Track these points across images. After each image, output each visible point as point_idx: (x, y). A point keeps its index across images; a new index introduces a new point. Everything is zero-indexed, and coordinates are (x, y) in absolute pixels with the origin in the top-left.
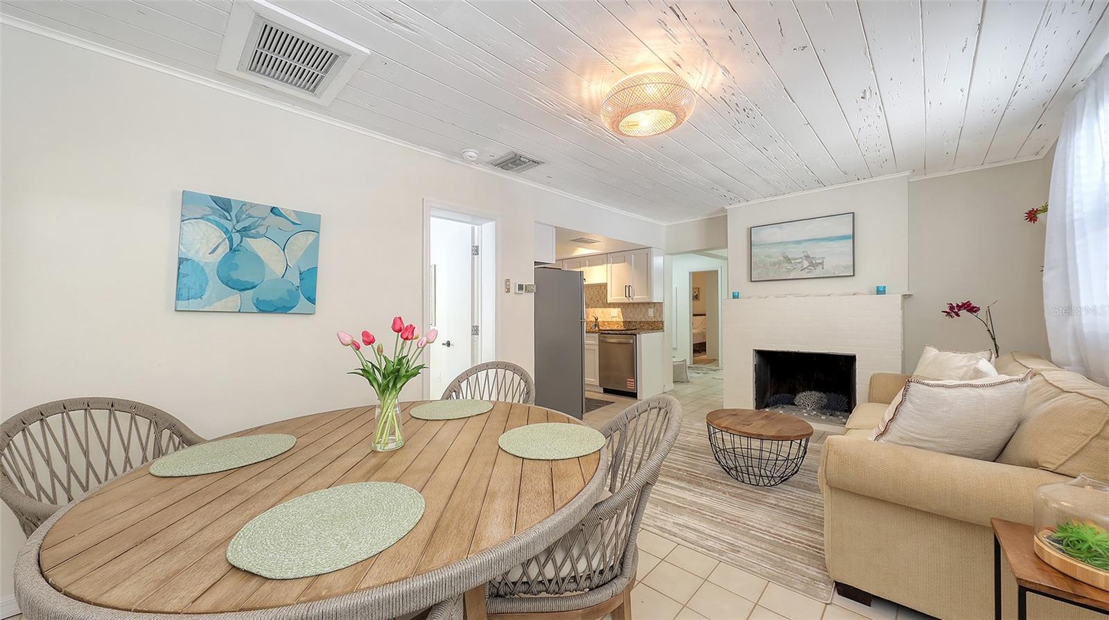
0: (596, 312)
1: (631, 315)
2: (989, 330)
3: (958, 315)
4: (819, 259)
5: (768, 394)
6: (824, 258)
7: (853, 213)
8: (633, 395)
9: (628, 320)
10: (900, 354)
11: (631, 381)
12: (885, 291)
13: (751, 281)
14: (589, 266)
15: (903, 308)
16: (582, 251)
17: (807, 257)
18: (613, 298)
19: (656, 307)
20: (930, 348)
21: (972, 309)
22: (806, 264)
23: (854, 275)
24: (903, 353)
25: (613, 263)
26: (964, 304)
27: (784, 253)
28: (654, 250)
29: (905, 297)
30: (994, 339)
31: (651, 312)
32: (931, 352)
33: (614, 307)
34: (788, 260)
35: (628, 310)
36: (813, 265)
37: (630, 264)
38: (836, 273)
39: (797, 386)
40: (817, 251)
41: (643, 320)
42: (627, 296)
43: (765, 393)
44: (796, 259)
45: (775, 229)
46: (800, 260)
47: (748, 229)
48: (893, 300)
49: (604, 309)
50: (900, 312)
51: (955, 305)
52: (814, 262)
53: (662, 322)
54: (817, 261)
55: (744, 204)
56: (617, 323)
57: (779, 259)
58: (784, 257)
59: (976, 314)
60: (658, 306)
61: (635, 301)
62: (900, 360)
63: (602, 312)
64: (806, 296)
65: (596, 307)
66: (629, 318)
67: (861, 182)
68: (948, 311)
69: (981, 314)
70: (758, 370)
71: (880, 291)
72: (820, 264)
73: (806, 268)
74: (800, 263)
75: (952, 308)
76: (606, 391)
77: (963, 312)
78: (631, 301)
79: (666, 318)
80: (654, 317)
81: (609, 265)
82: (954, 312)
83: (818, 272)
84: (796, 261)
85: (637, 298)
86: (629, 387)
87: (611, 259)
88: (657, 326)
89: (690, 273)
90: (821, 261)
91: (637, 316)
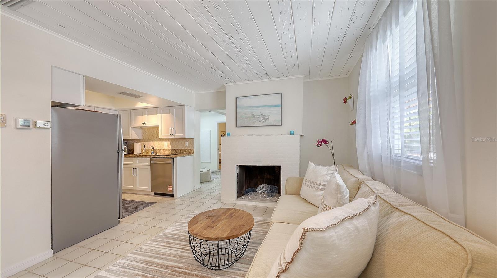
0: (155, 144)
1: (176, 146)
2: (332, 153)
3: (321, 146)
4: (267, 116)
5: (244, 188)
6: (269, 116)
7: (282, 93)
8: (172, 195)
9: (175, 149)
10: (299, 165)
11: (170, 187)
12: (293, 133)
13: (237, 127)
14: (148, 115)
15: (300, 142)
16: (141, 105)
17: (262, 115)
18: (163, 135)
19: (190, 141)
20: (311, 163)
21: (325, 142)
22: (262, 118)
23: (281, 125)
24: (300, 164)
25: (162, 114)
26: (323, 140)
27: (252, 112)
28: (187, 108)
29: (302, 136)
30: (333, 157)
31: (187, 144)
32: (312, 165)
33: (166, 141)
34: (254, 116)
35: (174, 143)
36: (265, 119)
37: (173, 114)
38: (274, 123)
39: (258, 182)
40: (266, 112)
41: (182, 149)
42: (171, 134)
43: (243, 187)
44: (257, 116)
45: (248, 99)
46: (259, 117)
47: (235, 98)
48: (297, 138)
49: (160, 142)
50: (299, 144)
51: (320, 141)
52: (265, 118)
53: (193, 150)
54: (267, 117)
55: (233, 84)
56: (168, 150)
57: (250, 115)
58: (252, 114)
59: (327, 145)
60: (191, 140)
61: (176, 137)
62: (299, 168)
63: (159, 144)
64: (261, 135)
65: (155, 141)
66: (175, 147)
67: (285, 78)
68: (318, 143)
69: (329, 145)
70: (239, 176)
71: (292, 133)
72: (267, 118)
73: (262, 120)
74: (259, 118)
75: (319, 142)
76: (156, 194)
77: (323, 144)
78: (173, 137)
79: (195, 148)
80: (189, 147)
81: (160, 115)
82: (320, 144)
83: (267, 123)
84: (257, 117)
85: (177, 135)
86: (169, 191)
87: (162, 111)
88: (190, 152)
89: (217, 123)
90: (268, 117)
91: (179, 146)
